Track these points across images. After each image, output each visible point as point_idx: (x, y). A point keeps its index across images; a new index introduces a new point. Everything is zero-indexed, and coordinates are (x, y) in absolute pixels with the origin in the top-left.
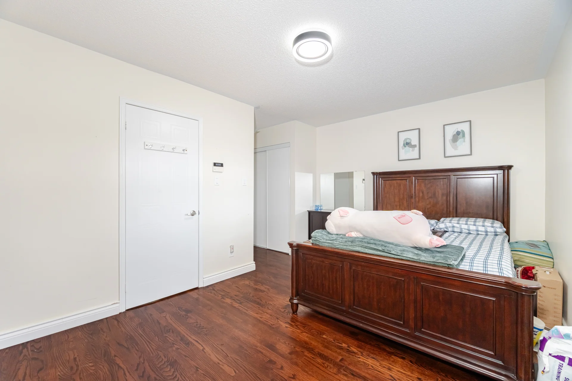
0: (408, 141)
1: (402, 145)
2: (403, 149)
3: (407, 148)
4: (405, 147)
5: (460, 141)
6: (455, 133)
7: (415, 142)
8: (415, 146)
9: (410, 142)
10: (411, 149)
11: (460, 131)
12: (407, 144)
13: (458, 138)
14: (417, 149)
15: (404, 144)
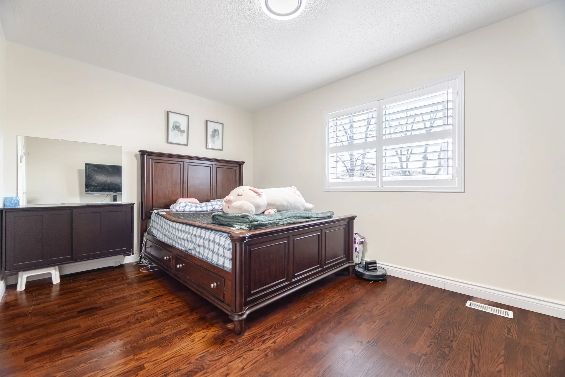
0: (177, 124)
1: (172, 127)
2: (172, 131)
3: (176, 131)
4: (174, 130)
5: (216, 137)
6: (214, 130)
7: (183, 127)
8: (183, 132)
9: (180, 126)
10: (180, 133)
11: (216, 129)
12: (177, 128)
13: (215, 134)
14: (185, 135)
15: (173, 126)
